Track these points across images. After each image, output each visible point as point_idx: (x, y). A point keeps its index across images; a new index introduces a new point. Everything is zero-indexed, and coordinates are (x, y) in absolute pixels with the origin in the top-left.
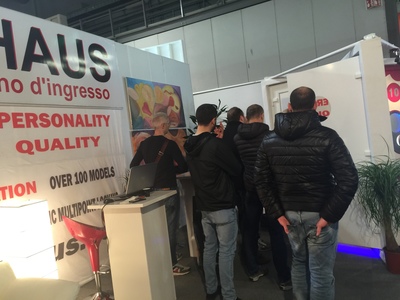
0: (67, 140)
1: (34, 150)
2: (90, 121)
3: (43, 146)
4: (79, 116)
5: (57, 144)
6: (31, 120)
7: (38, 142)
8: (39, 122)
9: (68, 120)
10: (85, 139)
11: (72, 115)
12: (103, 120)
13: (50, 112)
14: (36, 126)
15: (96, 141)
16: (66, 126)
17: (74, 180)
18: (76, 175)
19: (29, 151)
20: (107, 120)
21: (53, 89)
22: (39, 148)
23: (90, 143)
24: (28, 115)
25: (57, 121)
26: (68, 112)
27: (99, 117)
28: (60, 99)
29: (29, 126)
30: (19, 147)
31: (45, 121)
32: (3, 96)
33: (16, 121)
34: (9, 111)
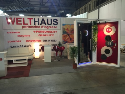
0: (47, 35)
2: (52, 32)
4: (50, 31)
5: (45, 35)
6: (41, 32)
9: (48, 32)
10: (51, 35)
12: (55, 32)
13: (45, 30)
15: (53, 35)
17: (47, 41)
19: (40, 36)
20: (56, 32)
21: (45, 27)
22: (42, 36)
23: (52, 35)
25: (46, 32)
26: (48, 31)
27: (54, 31)
28: (47, 29)
30: (39, 35)
31: (44, 32)
32: (37, 29)
33: (39, 32)
34: (38, 30)
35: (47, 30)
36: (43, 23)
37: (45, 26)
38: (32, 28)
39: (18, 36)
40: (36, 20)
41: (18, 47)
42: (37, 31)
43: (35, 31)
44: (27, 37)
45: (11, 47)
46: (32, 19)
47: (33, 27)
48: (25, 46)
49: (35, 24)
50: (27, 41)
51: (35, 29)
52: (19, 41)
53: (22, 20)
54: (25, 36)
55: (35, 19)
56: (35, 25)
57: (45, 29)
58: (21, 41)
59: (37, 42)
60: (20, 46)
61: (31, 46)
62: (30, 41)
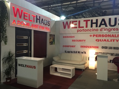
0: (108, 40)
1: (99, 41)
2: (117, 36)
3: (101, 40)
4: (113, 35)
5: (105, 40)
6: (100, 36)
7: (100, 40)
8: (101, 36)
11: (110, 35)
13: (104, 34)
14: (100, 37)
15: (117, 41)
16: (108, 37)
17: (108, 48)
18: (109, 47)
21: (105, 30)
23: (115, 41)
24: (99, 35)
25: (106, 36)
26: (109, 34)
28: (107, 32)
29: (99, 37)
30: (96, 40)
31: (103, 36)
32: (94, 32)
33: (97, 36)
34: (96, 34)
35: (107, 34)
36: (103, 24)
37: (106, 28)
38: (88, 32)
39: (73, 41)
40: (93, 22)
41: (72, 52)
42: (94, 36)
43: (92, 35)
44: (81, 42)
45: (66, 52)
46: (89, 20)
47: (90, 30)
48: (79, 52)
49: (92, 26)
50: (82, 47)
51: (92, 32)
52: (73, 46)
53: (77, 23)
54: (80, 41)
55: (92, 20)
56: (91, 28)
57: (105, 32)
58: (75, 46)
59: (93, 49)
60: (74, 52)
61: (85, 53)
62: (85, 47)
